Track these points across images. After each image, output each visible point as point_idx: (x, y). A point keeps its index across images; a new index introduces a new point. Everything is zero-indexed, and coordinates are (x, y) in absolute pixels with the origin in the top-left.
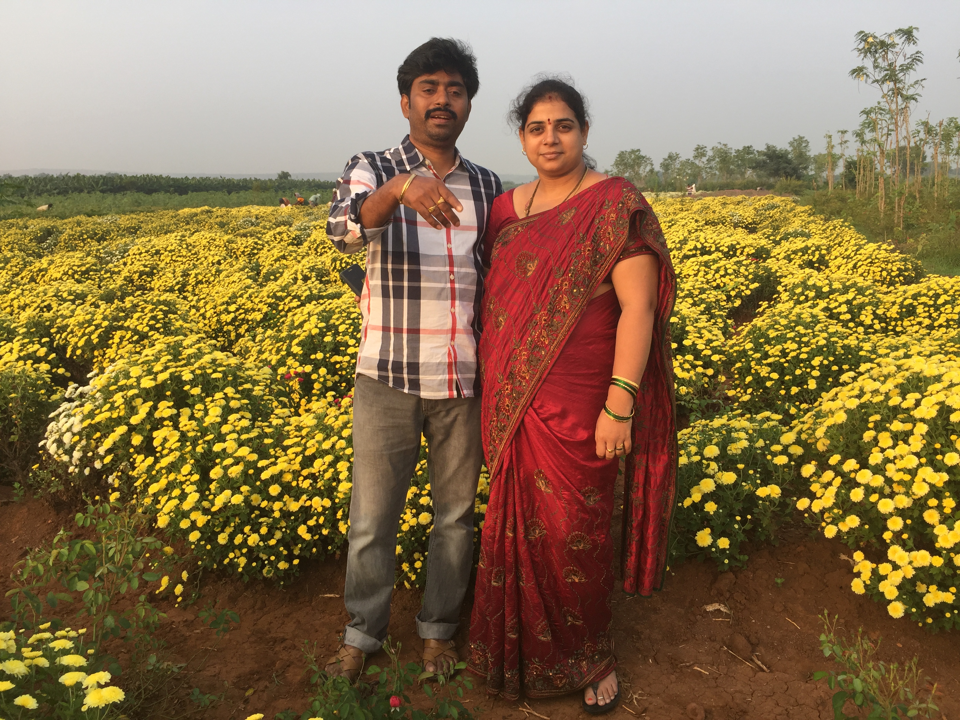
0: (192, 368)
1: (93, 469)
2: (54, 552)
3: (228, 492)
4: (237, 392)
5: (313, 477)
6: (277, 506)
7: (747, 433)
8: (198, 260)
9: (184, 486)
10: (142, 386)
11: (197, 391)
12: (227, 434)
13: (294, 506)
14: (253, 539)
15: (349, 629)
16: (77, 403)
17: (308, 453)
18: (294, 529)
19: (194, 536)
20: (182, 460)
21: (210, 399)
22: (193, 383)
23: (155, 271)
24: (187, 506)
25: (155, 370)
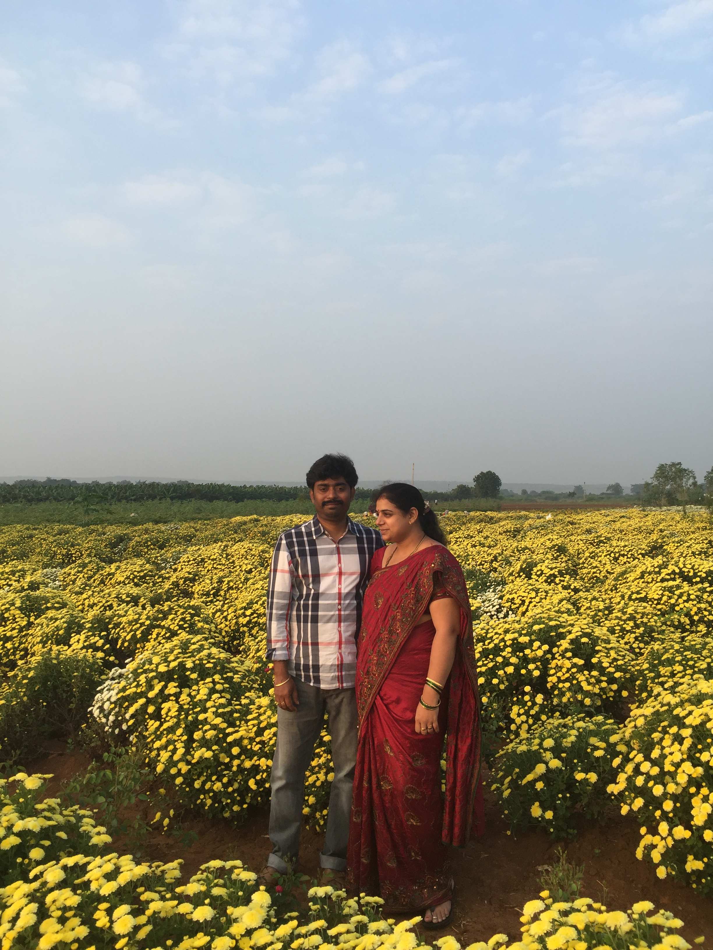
0: (194, 659)
1: (121, 730)
2: (88, 776)
3: (204, 749)
4: (223, 678)
5: (263, 743)
6: (236, 762)
7: (578, 731)
8: (234, 567)
9: (176, 743)
10: (159, 670)
11: (194, 676)
12: (209, 708)
13: (248, 764)
14: (218, 786)
15: (271, 855)
16: (116, 681)
17: (262, 725)
18: (247, 782)
19: (179, 781)
20: (177, 725)
21: (202, 682)
22: (193, 670)
23: (197, 578)
24: (176, 758)
25: (169, 659)
